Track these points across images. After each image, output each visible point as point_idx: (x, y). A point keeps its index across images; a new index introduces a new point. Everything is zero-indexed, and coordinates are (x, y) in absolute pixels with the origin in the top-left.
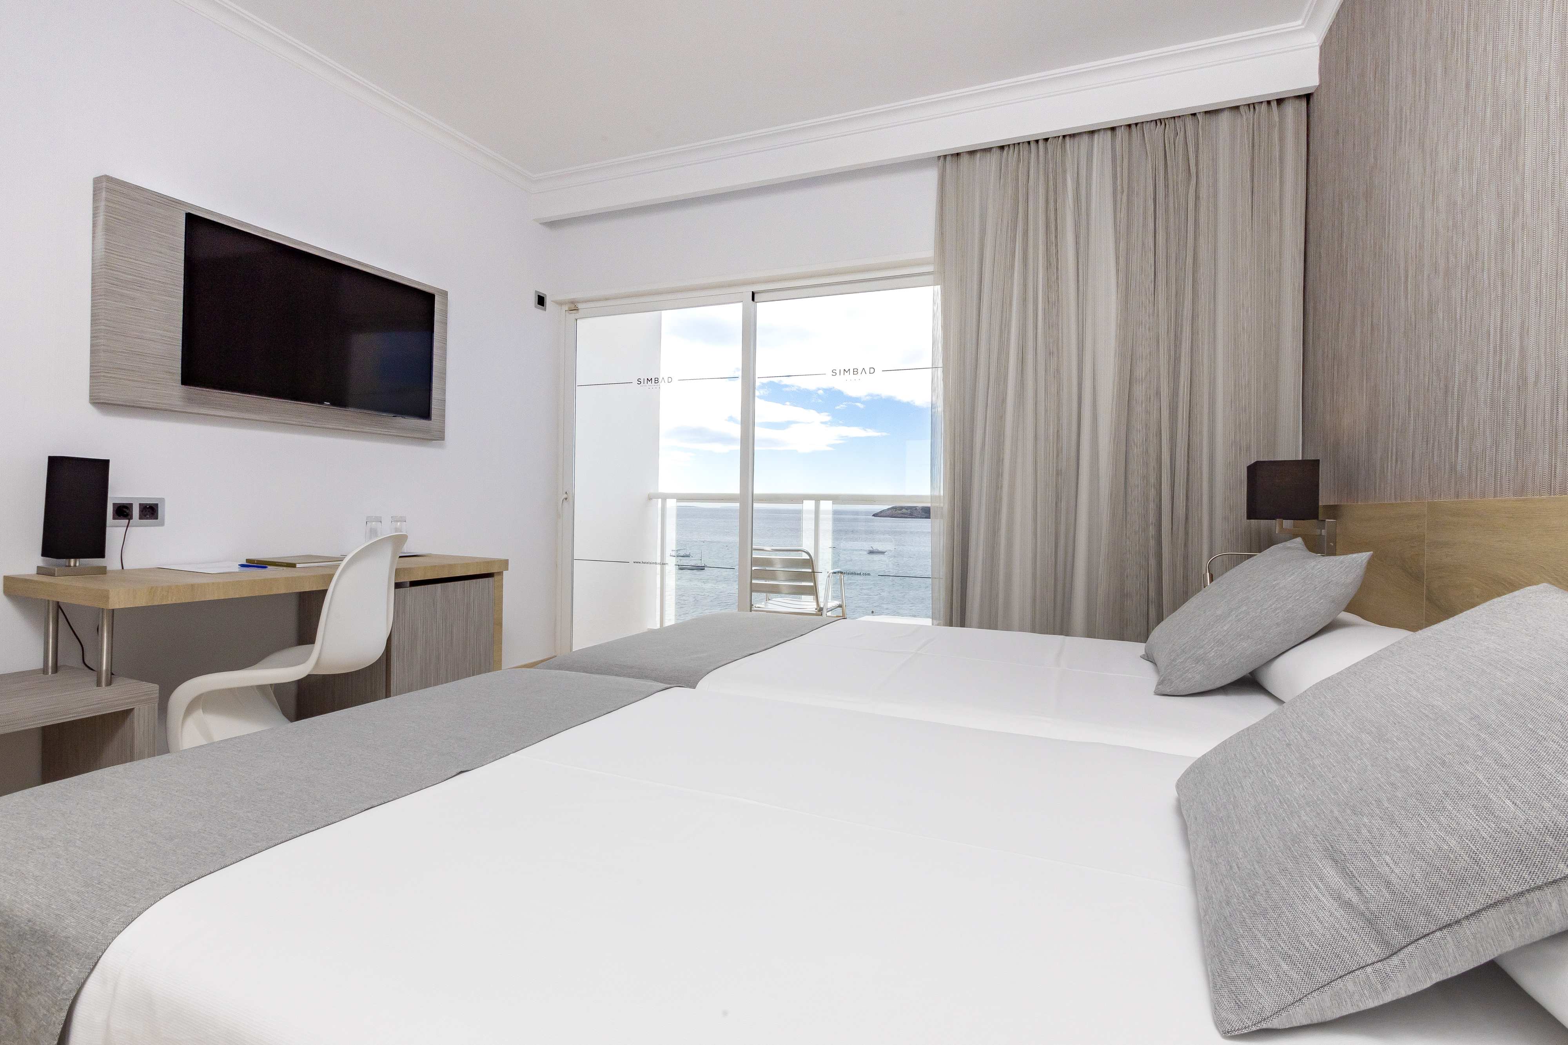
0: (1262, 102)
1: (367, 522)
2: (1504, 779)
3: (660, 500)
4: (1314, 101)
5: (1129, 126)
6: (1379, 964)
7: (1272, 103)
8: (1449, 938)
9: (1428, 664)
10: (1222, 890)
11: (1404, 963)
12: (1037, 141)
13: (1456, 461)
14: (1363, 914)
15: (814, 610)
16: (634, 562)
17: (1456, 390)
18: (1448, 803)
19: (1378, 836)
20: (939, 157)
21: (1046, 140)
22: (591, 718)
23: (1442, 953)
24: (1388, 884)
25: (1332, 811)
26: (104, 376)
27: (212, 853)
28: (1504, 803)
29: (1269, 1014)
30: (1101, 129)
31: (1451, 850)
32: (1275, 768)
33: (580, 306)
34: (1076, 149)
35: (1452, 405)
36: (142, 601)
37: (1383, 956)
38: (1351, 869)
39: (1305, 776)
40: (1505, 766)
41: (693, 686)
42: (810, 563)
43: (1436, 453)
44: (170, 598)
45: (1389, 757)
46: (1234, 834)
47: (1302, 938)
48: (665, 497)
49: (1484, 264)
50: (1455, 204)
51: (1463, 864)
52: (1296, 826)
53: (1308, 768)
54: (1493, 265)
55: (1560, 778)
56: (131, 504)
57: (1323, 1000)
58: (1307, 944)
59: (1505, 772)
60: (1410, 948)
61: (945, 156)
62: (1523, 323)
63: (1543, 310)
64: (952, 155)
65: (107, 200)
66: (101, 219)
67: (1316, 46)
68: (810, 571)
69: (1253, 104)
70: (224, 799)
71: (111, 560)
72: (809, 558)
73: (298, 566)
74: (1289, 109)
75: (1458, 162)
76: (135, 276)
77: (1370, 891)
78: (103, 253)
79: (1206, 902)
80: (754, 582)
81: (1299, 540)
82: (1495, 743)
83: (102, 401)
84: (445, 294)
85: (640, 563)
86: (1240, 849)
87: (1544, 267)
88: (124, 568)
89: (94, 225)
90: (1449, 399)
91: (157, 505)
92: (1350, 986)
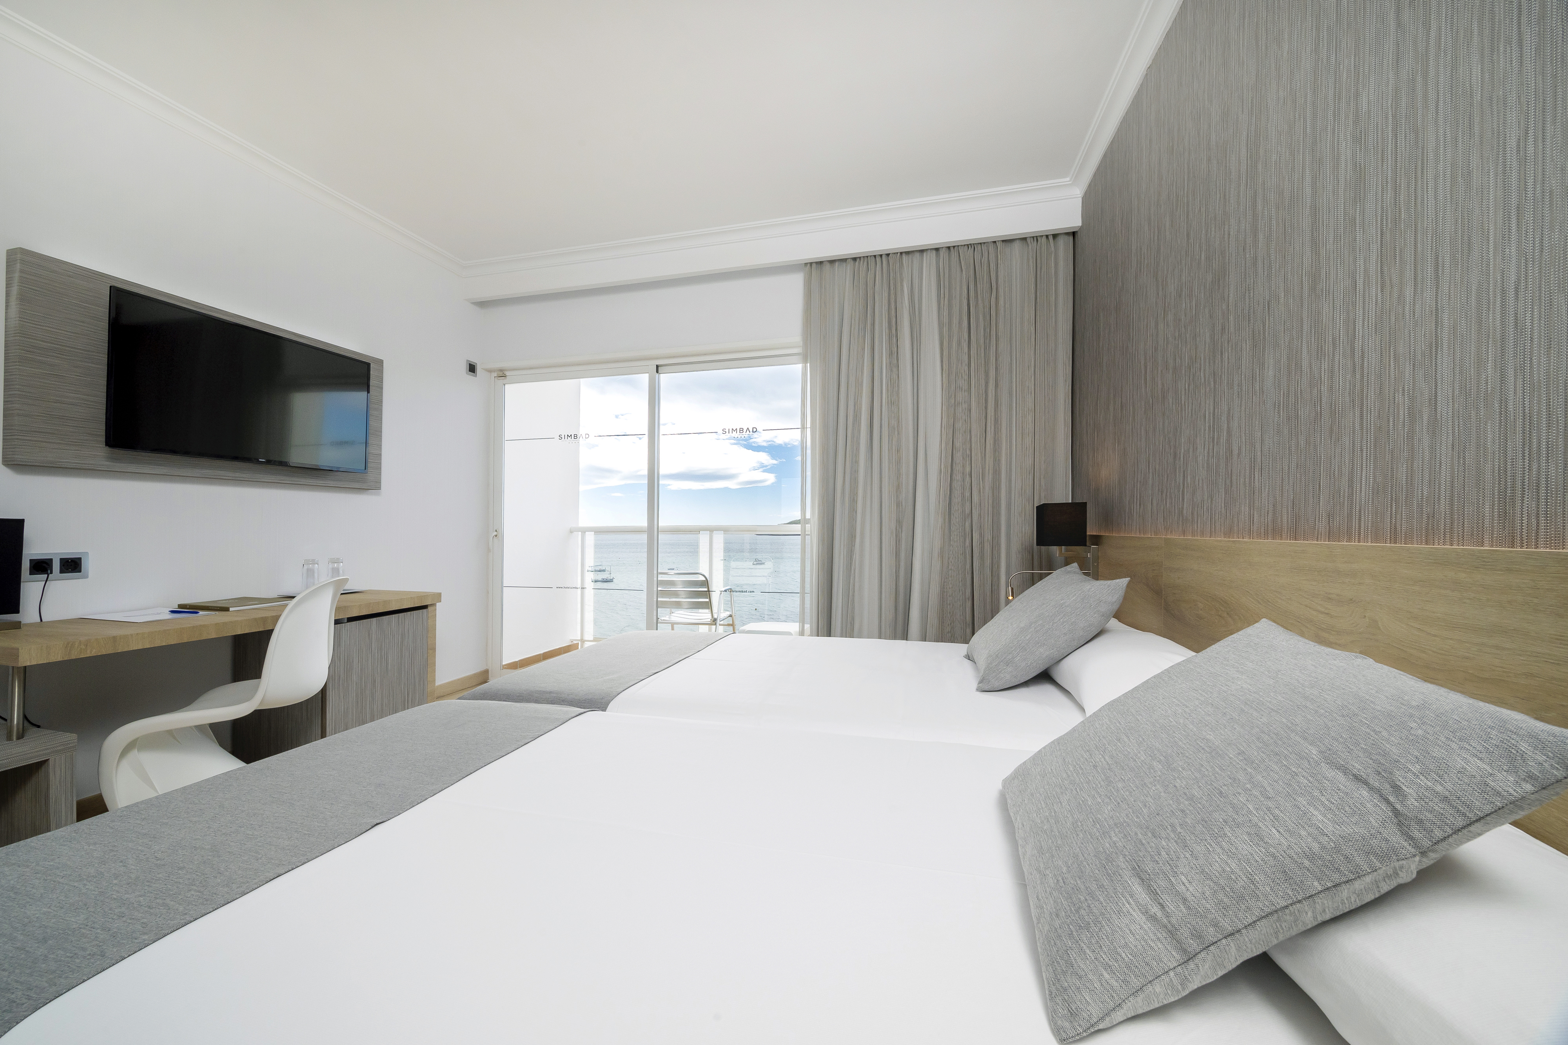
0: (1042, 236)
1: (304, 565)
2: (1269, 809)
3: (580, 533)
4: (1078, 236)
5: (949, 248)
6: (1179, 967)
7: (1049, 237)
8: (1232, 945)
9: (1198, 699)
10: (1052, 902)
11: (1198, 967)
12: (881, 256)
13: (1183, 508)
14: (1165, 927)
15: (709, 620)
16: (557, 588)
17: (1182, 456)
18: (1227, 830)
19: (1174, 858)
20: (806, 264)
21: (888, 255)
22: (509, 752)
23: (1226, 956)
24: (1185, 900)
25: (1136, 834)
26: (17, 439)
27: (89, 955)
28: (1271, 830)
29: (1095, 1020)
30: (928, 249)
31: (1232, 872)
32: (1086, 788)
33: (507, 373)
34: (910, 263)
35: (1180, 467)
36: (57, 656)
37: (1182, 961)
38: (1155, 887)
39: (1111, 798)
40: (1269, 798)
41: (604, 709)
42: (706, 583)
43: (1168, 500)
44: (88, 651)
45: (1177, 785)
46: (1057, 849)
47: (1119, 950)
48: (584, 531)
49: (1201, 366)
50: (1180, 320)
51: (1242, 883)
52: (1108, 845)
53: (1113, 790)
54: (1207, 367)
55: (1312, 809)
56: (51, 560)
57: (1137, 1002)
58: (1123, 955)
59: (1270, 804)
60: (1203, 954)
61: (811, 263)
62: (1229, 410)
63: (1243, 402)
64: (817, 263)
65: (21, 271)
66: (15, 290)
67: (1079, 197)
68: (706, 590)
69: (1037, 236)
70: (115, 882)
71: (28, 613)
72: (704, 579)
73: (231, 609)
74: (1061, 241)
75: (1182, 290)
76: (52, 343)
77: (1171, 907)
78: (17, 322)
79: (1038, 911)
80: (659, 599)
81: (1075, 565)
82: (1260, 778)
83: (15, 463)
84: (380, 362)
85: (562, 588)
86: (1064, 864)
87: (1244, 370)
88: (43, 621)
89: (8, 295)
90: (1177, 462)
91: (80, 559)
92: (1158, 989)
